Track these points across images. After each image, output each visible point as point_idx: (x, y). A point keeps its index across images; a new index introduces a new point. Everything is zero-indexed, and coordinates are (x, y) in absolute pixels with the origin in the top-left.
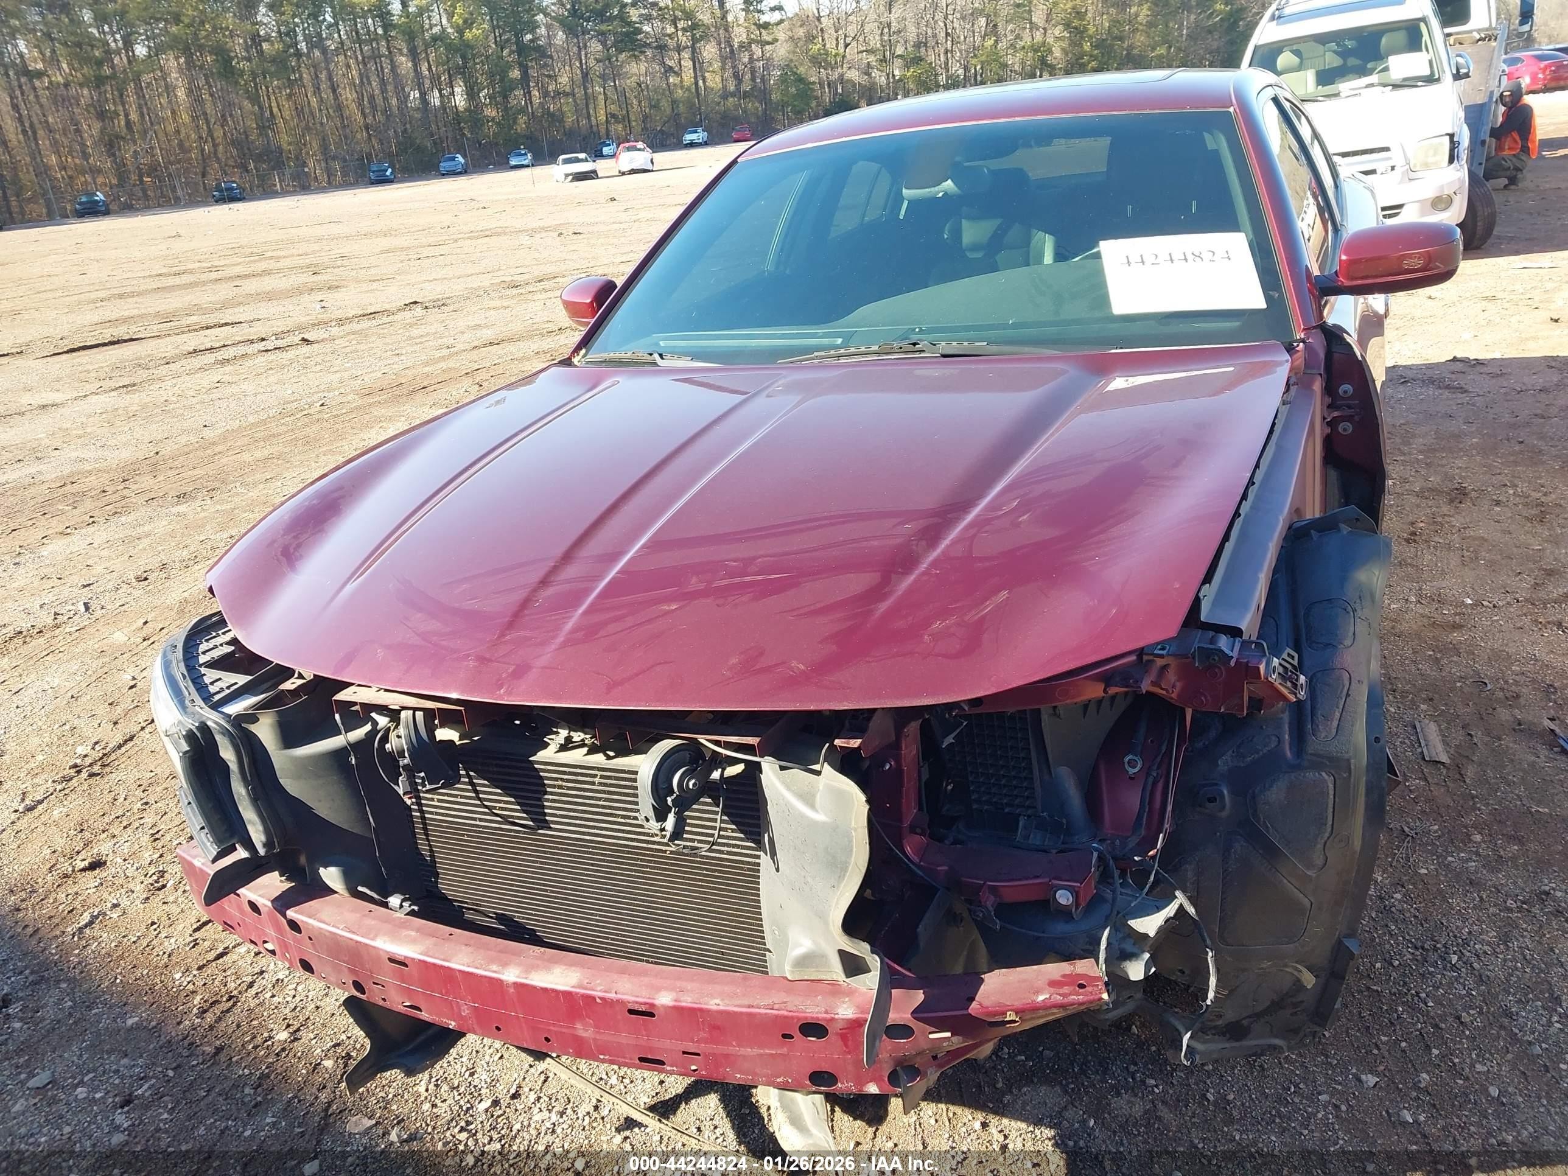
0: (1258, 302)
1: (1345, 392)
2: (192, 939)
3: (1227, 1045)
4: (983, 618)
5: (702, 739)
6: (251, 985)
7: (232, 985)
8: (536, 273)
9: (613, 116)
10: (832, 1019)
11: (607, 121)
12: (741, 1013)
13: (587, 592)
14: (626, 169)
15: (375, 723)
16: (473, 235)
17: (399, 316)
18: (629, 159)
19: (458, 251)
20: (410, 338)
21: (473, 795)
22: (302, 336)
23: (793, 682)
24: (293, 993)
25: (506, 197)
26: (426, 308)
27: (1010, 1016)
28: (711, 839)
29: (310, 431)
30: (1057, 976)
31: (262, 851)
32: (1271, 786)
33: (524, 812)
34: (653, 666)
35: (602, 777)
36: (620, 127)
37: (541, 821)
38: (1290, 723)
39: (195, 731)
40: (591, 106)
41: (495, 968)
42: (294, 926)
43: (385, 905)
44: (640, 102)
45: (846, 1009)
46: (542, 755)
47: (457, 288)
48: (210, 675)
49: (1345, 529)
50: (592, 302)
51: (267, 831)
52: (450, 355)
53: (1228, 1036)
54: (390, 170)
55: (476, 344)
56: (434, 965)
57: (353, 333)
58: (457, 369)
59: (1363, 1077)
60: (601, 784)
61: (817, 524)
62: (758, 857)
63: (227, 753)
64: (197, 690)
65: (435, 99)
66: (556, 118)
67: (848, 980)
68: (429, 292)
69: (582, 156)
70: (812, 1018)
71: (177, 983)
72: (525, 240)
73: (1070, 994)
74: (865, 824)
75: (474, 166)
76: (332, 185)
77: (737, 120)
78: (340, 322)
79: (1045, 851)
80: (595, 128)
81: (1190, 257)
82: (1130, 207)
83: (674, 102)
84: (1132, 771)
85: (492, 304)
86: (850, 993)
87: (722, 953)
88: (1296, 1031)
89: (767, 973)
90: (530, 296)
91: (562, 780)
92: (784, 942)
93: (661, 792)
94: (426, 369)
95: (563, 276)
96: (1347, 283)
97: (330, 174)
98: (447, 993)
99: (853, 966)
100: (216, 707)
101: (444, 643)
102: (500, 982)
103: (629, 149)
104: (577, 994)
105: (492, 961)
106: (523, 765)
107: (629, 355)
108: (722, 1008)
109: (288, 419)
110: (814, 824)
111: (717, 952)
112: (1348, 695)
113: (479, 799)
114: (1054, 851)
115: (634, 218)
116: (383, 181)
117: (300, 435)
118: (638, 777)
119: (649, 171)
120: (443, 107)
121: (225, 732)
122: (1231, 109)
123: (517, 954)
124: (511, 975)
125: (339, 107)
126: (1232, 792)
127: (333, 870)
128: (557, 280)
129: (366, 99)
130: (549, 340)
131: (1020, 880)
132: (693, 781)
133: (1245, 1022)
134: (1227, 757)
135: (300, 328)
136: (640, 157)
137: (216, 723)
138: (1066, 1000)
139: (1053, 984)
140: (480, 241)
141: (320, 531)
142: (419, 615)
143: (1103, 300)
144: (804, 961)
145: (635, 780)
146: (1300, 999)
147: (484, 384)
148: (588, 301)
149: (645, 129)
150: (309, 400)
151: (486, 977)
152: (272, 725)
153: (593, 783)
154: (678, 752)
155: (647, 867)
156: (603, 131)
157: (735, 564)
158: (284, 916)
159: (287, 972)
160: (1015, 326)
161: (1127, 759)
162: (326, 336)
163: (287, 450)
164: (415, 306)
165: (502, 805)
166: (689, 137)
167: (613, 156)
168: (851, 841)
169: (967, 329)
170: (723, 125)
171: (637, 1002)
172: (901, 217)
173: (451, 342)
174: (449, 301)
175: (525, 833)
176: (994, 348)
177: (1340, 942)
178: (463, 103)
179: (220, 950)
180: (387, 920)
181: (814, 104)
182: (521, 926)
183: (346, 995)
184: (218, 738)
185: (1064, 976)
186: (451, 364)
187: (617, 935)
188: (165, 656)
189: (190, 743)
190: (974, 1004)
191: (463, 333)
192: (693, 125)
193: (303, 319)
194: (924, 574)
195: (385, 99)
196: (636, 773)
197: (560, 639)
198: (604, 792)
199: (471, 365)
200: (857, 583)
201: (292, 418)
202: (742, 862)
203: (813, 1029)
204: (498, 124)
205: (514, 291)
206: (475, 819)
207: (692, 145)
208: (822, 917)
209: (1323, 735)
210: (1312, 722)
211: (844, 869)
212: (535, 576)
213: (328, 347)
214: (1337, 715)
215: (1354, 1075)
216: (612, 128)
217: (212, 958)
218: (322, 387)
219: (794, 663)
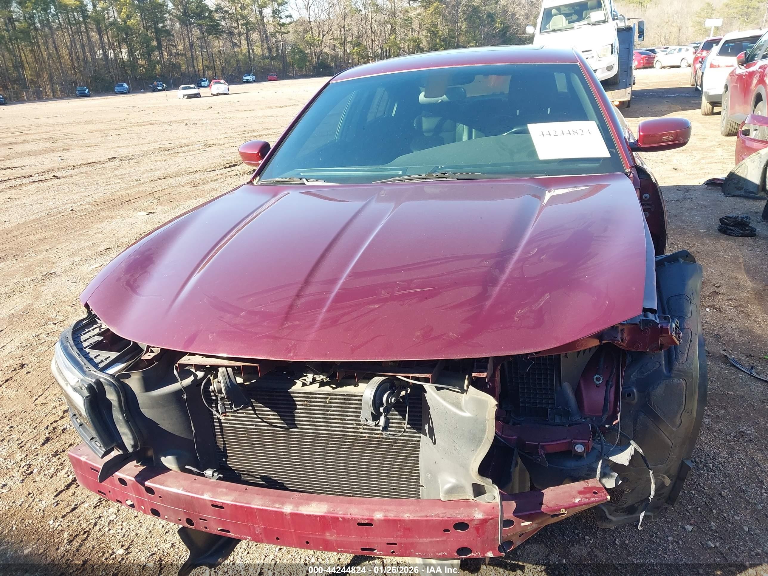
0: (605, 154)
1: (646, 197)
2: (55, 501)
3: (626, 517)
4: (541, 308)
5: (399, 376)
6: (95, 525)
7: (84, 525)
8: (178, 144)
9: (207, 67)
10: (472, 520)
11: (203, 69)
12: (423, 520)
13: (324, 300)
14: (215, 92)
15: (196, 376)
16: (138, 124)
17: (107, 164)
18: (216, 88)
19: (133, 132)
20: (115, 176)
21: (253, 412)
22: (54, 174)
23: (452, 344)
24: (121, 527)
25: (153, 106)
26: (121, 160)
27: (563, 511)
28: (403, 430)
29: (68, 223)
30: (581, 489)
31: (130, 450)
32: (657, 387)
33: (282, 420)
34: (373, 338)
35: (331, 399)
36: (210, 72)
37: (292, 424)
38: (664, 356)
39: (93, 384)
40: (195, 61)
41: (277, 506)
42: (150, 490)
43: (203, 475)
44: (220, 60)
45: (478, 514)
46: (294, 389)
47: (136, 151)
48: (93, 353)
49: (681, 261)
50: (258, 153)
51: (134, 439)
52: (140, 185)
53: (627, 512)
54: (87, 90)
55: (152, 178)
56: (241, 506)
57: (82, 173)
58: (145, 192)
59: (686, 526)
60: (330, 403)
61: (439, 262)
62: (420, 437)
63: (112, 396)
64: (88, 361)
65: (111, 54)
66: (176, 67)
67: (475, 499)
68: (121, 153)
69: (192, 86)
70: (461, 520)
71: (51, 526)
72: (166, 126)
73: (591, 498)
74: (494, 417)
75: (133, 89)
76: (55, 97)
77: (269, 71)
78: (74, 167)
79: (563, 426)
80: (197, 73)
81: (571, 132)
82: (518, 111)
83: (238, 61)
84: (598, 383)
85: (157, 159)
86: (477, 505)
87: (394, 489)
88: (658, 508)
89: (420, 498)
90: (177, 155)
91: (307, 401)
92: (434, 481)
93: (377, 405)
94: (127, 192)
95: (192, 145)
96: (642, 146)
97: (54, 92)
98: (247, 522)
99: (478, 490)
100: (103, 370)
101: (250, 330)
102: (282, 513)
103: (216, 83)
104: (328, 517)
105: (275, 502)
106: (285, 394)
107: (288, 179)
108: (411, 518)
109: (53, 218)
110: (464, 418)
111: (391, 489)
112: (691, 341)
113: (256, 414)
114: (567, 425)
115: (224, 117)
116: (83, 95)
117: (63, 226)
118: (363, 398)
119: (227, 94)
120: (116, 59)
121: (111, 384)
122: (578, 64)
123: (289, 497)
124: (288, 509)
125: (60, 57)
126: (638, 391)
127: (170, 458)
128: (189, 147)
129: (74, 53)
130: (191, 176)
131: (557, 441)
132: (394, 398)
133: (636, 505)
134: (635, 374)
135: (51, 170)
136: (223, 87)
137: (105, 379)
138: (590, 501)
139: (580, 493)
140: (143, 127)
141: (146, 272)
142: (229, 315)
143: (533, 153)
144: (451, 491)
145: (361, 400)
146: (662, 492)
147: (160, 199)
148: (256, 152)
149: (223, 73)
150: (64, 208)
151: (273, 511)
152: (139, 379)
153: (325, 402)
154: (385, 382)
155: (353, 445)
156: (201, 73)
157: (402, 283)
158: (143, 485)
159: (115, 516)
160: (492, 165)
161: (595, 377)
162: (67, 174)
163: (56, 234)
164: (115, 160)
165: (270, 417)
166: (246, 78)
167: (208, 86)
168: (485, 426)
169: (468, 166)
170: (262, 73)
171: (363, 519)
172: (393, 115)
173: (138, 178)
174: (133, 157)
175: (282, 431)
176: (486, 175)
177: (683, 462)
178: (126, 57)
179: (73, 506)
180: (207, 484)
181: (308, 64)
182: (275, 482)
183: (181, 526)
184: (106, 388)
185: (585, 488)
186: (140, 189)
187: (333, 483)
188: (62, 343)
189: (90, 392)
190: (543, 506)
191: (144, 173)
192: (248, 72)
193: (52, 166)
194: (503, 286)
195: (84, 53)
196: (362, 396)
197: (317, 325)
198: (331, 407)
199: (152, 189)
200: (472, 291)
201: (55, 217)
202: (409, 440)
203: (462, 526)
204: (145, 68)
205: (167, 152)
206: (253, 425)
207: (247, 82)
208: (465, 467)
209: (681, 361)
210: (676, 354)
211: (480, 441)
212: (293, 292)
213: (70, 180)
214: (687, 351)
215: (681, 526)
216: (206, 72)
217: (69, 511)
218: (70, 201)
219: (451, 334)
